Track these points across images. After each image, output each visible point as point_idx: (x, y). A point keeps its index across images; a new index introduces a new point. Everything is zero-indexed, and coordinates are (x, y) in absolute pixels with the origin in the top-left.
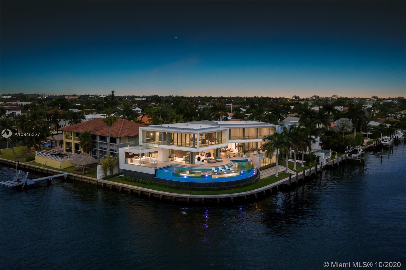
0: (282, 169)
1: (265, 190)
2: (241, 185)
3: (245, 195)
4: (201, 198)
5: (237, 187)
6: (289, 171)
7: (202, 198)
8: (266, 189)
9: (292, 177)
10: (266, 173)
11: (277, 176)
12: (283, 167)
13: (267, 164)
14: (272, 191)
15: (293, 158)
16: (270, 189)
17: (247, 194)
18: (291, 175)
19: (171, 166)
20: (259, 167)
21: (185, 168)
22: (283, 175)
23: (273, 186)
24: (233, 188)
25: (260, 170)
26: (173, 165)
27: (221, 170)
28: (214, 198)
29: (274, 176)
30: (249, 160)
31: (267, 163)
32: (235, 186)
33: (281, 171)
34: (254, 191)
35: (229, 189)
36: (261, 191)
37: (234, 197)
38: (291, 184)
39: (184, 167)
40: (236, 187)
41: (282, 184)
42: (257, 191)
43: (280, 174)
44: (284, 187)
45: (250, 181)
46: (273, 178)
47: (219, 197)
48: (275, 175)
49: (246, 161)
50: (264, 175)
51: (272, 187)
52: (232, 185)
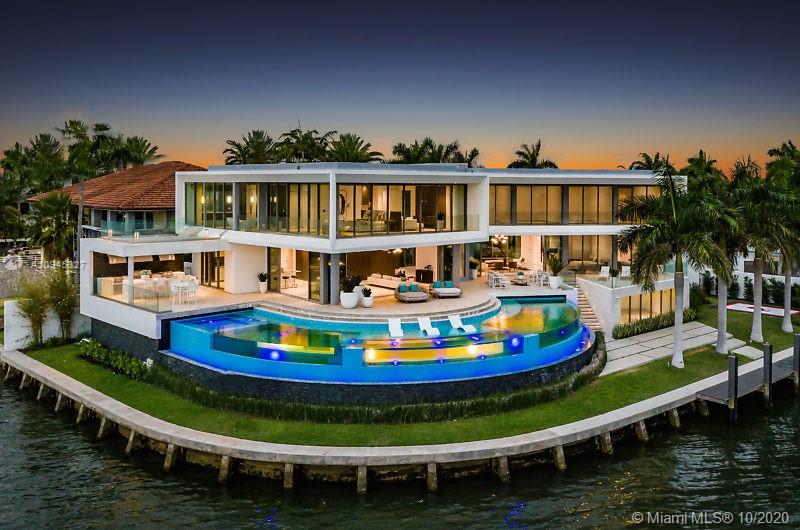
0: (702, 335)
1: (611, 429)
2: (496, 400)
3: (498, 455)
4: (279, 460)
5: (479, 410)
6: (732, 345)
7: (285, 460)
8: (617, 423)
9: (743, 370)
10: (638, 348)
11: (678, 362)
12: (709, 329)
13: (645, 316)
14: (649, 434)
15: (749, 299)
16: (637, 424)
17: (509, 449)
18: (739, 360)
19: (252, 308)
20: (612, 327)
21: (292, 316)
22: (704, 360)
23: (654, 410)
24: (459, 414)
25: (616, 337)
26: (259, 306)
27: (460, 329)
28: (340, 462)
29: (664, 364)
30: (572, 295)
31: (645, 310)
32: (468, 403)
33: (700, 344)
34: (553, 433)
35: (436, 416)
36: (588, 436)
37: (439, 466)
38: (740, 402)
39: (272, 311)
40: (473, 407)
41: (697, 401)
42: (563, 438)
43: (690, 357)
44: (706, 413)
45: (547, 383)
46: (660, 374)
47: (363, 461)
48: (670, 358)
49: (562, 299)
50: (624, 358)
51: (649, 416)
52: (456, 398)
